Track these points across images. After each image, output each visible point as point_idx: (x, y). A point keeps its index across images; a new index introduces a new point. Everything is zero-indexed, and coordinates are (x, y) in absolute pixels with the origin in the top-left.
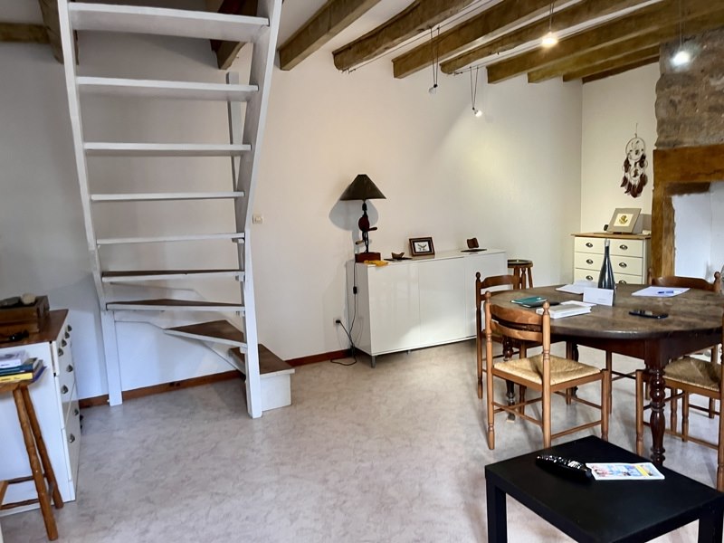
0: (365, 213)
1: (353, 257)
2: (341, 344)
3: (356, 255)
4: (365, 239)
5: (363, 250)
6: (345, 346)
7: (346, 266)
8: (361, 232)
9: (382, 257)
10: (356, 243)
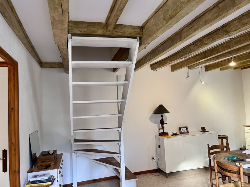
0: (162, 118)
1: (158, 134)
2: (154, 167)
3: (159, 133)
4: (163, 127)
5: (162, 131)
6: (155, 168)
7: (155, 137)
8: (161, 125)
9: (169, 134)
10: (159, 129)
